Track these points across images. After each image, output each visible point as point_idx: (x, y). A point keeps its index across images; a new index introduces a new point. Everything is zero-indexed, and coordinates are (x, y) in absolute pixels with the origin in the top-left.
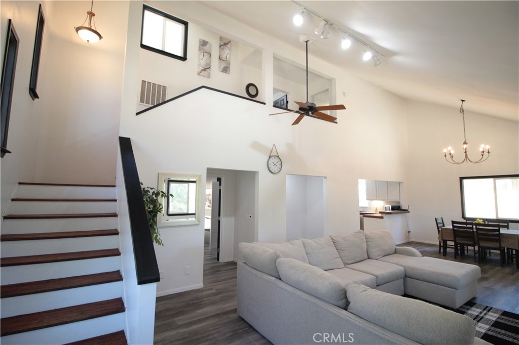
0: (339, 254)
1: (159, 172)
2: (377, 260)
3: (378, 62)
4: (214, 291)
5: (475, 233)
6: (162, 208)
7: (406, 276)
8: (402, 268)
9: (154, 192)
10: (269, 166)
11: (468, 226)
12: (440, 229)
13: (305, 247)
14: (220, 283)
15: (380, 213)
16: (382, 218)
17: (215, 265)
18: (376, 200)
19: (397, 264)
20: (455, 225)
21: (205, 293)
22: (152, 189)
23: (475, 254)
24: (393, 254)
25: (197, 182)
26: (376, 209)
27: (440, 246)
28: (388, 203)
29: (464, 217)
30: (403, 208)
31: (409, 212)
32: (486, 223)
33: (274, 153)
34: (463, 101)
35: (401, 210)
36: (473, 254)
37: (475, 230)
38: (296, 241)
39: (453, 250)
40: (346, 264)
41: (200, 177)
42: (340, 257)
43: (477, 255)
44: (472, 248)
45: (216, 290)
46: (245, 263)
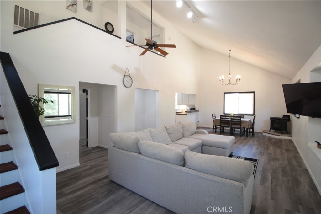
0: (169, 136)
1: (39, 83)
2: (188, 137)
3: (195, 20)
4: (89, 167)
5: (230, 121)
6: (44, 111)
7: (202, 145)
8: (201, 141)
9: (36, 99)
10: (124, 82)
11: (226, 117)
12: (214, 120)
13: (150, 133)
14: (92, 161)
15: (185, 112)
16: (186, 114)
17: (86, 150)
18: (183, 104)
19: (198, 139)
20: (221, 117)
21: (81, 169)
22: (34, 96)
23: (229, 131)
24: (195, 134)
25: (72, 93)
26: (182, 110)
27: (213, 128)
28: (189, 106)
29: (224, 113)
30: (196, 109)
31: (199, 111)
32: (234, 116)
33: (127, 74)
34: (231, 51)
35: (195, 110)
36: (228, 131)
37: (230, 119)
38: (145, 130)
39: (219, 130)
40: (173, 141)
41: (74, 88)
42: (170, 138)
43: (230, 132)
44: (228, 128)
45: (90, 166)
46: (114, 146)
